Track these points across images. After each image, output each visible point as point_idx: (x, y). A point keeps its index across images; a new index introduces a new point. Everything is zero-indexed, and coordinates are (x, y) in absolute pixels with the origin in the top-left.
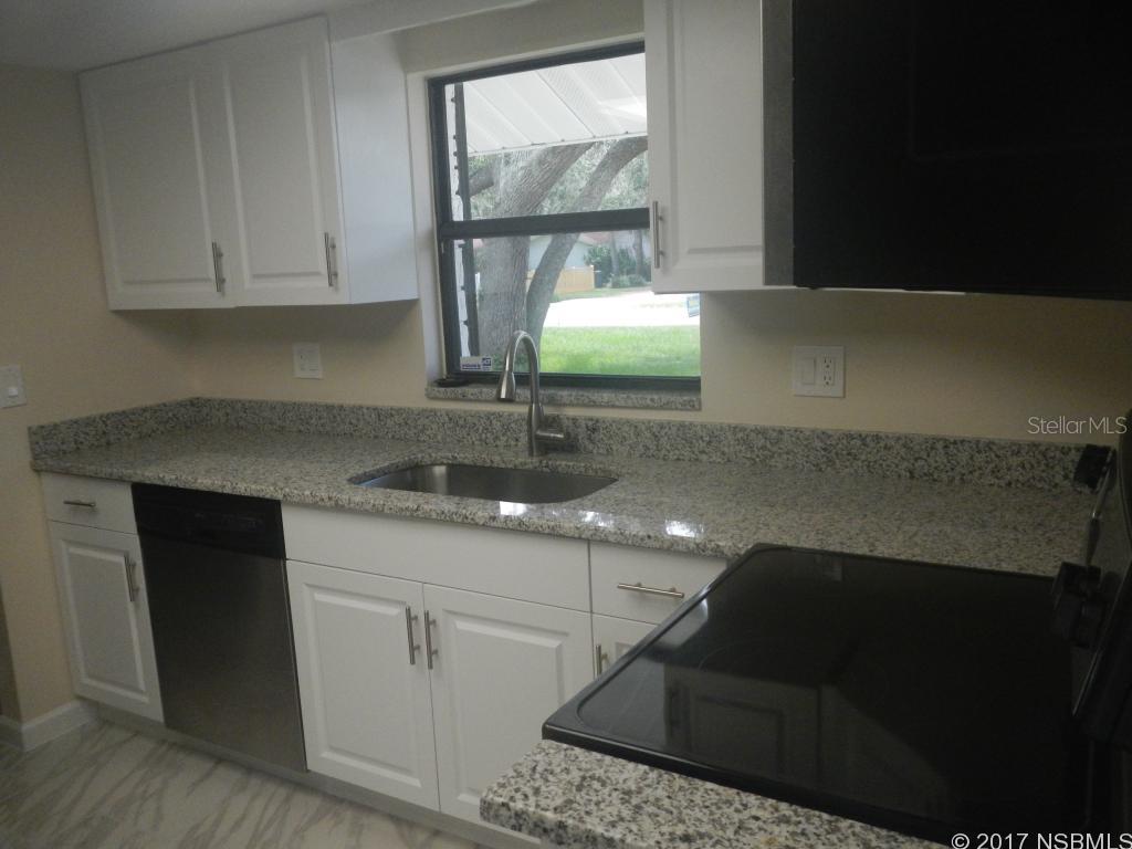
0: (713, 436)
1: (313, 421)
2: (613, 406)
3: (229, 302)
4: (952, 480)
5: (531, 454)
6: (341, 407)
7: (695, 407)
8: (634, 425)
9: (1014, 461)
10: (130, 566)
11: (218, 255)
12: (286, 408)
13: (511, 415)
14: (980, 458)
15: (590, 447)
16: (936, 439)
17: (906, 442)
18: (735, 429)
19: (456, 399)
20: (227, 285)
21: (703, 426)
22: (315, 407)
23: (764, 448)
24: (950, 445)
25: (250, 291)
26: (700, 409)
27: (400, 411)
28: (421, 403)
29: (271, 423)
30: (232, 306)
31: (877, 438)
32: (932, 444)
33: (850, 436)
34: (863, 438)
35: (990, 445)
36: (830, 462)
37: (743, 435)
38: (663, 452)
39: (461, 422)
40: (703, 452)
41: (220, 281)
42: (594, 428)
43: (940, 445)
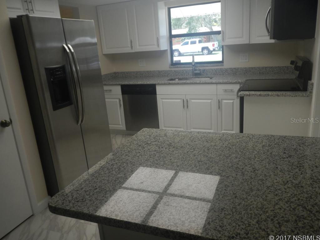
0: (226, 70)
1: (144, 74)
2: (208, 66)
3: (133, 51)
4: (266, 73)
5: (193, 76)
6: (150, 71)
7: (223, 65)
8: (212, 69)
9: (276, 69)
10: (120, 101)
11: (131, 42)
12: (137, 72)
13: (187, 70)
14: (271, 69)
15: (203, 74)
16: (264, 67)
17: (259, 68)
18: (230, 68)
19: (176, 68)
20: (133, 48)
21: (225, 68)
22: (144, 72)
23: (235, 71)
24: (266, 68)
25: (138, 48)
26: (223, 66)
27: (164, 71)
28: (168, 69)
29: (134, 76)
30: (134, 52)
31: (254, 68)
32: (263, 68)
33: (250, 68)
34: (252, 68)
35: (272, 67)
36: (246, 72)
37: (231, 69)
38: (217, 74)
39: (177, 72)
40: (224, 73)
41: (132, 47)
42: (204, 70)
43: (264, 68)
